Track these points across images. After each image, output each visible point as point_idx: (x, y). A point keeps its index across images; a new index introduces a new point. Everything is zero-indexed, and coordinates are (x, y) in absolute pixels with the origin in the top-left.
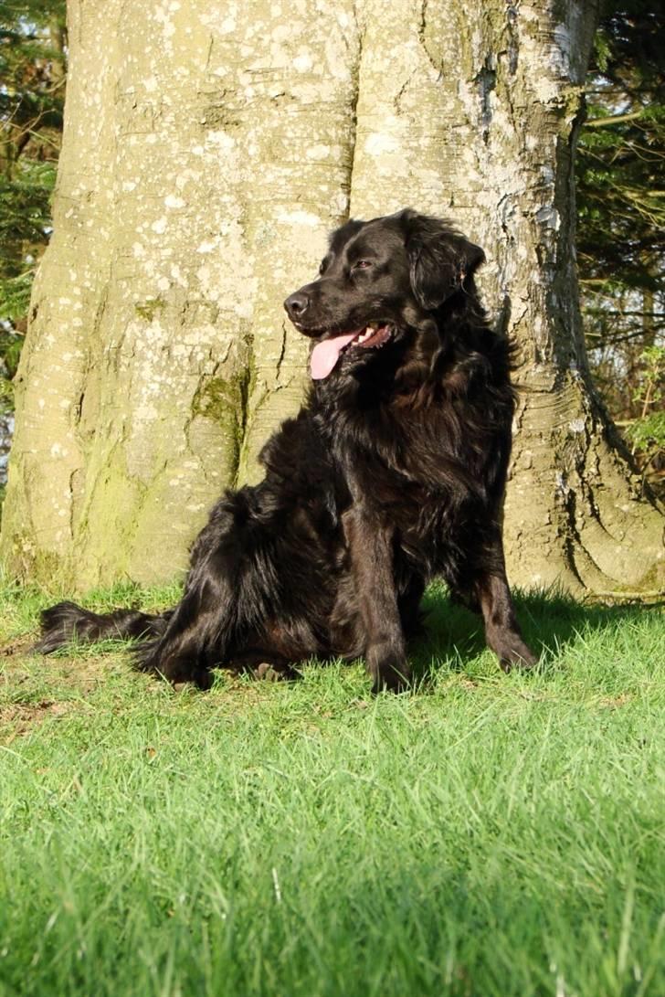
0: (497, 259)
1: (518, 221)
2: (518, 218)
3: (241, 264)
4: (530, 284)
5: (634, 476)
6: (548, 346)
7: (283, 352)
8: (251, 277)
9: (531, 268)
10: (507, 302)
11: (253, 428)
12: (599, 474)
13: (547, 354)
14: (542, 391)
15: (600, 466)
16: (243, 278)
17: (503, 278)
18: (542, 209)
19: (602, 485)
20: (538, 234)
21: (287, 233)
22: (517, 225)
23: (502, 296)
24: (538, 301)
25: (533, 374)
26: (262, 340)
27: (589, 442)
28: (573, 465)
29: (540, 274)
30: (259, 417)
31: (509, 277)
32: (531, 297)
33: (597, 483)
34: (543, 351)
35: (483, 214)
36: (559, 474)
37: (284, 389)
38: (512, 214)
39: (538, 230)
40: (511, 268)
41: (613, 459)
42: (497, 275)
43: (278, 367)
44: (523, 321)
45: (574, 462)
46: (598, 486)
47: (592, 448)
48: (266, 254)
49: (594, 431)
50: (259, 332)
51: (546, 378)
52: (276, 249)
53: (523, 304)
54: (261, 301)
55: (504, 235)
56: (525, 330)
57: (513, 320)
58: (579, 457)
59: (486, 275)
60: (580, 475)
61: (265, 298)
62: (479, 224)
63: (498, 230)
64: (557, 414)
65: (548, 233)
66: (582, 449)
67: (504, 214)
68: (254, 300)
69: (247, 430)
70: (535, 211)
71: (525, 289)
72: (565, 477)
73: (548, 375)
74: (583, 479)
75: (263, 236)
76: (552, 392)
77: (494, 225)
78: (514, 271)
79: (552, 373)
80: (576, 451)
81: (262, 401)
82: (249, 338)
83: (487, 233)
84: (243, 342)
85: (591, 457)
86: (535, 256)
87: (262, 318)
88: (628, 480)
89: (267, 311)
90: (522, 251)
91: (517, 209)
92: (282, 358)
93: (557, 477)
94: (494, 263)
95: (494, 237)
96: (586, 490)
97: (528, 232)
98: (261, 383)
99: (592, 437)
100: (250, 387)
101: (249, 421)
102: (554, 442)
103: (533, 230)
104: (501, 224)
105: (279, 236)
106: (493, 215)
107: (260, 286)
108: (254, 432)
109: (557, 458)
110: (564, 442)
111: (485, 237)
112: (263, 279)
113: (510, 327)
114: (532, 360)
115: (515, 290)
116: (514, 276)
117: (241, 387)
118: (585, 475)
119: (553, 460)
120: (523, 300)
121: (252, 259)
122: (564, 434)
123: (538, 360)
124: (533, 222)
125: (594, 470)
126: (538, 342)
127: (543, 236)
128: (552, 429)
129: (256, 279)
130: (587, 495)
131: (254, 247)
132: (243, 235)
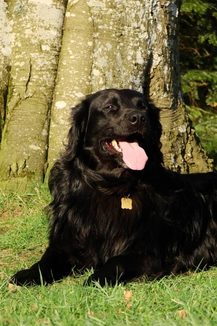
0: (148, 31)
1: (158, 10)
2: (158, 8)
3: (6, 25)
4: (163, 47)
5: (209, 160)
6: (170, 83)
7: (30, 77)
8: (11, 33)
9: (164, 37)
10: (151, 56)
11: (10, 120)
12: (192, 157)
13: (169, 87)
14: (166, 108)
15: (193, 153)
16: (7, 33)
17: (150, 42)
18: (170, 4)
19: (194, 163)
20: (168, 19)
21: (34, 8)
22: (158, 13)
23: (149, 52)
24: (166, 56)
25: (161, 98)
26: (17, 69)
27: (188, 138)
28: (180, 152)
29: (168, 41)
30: (15, 114)
31: (153, 42)
32: (163, 54)
33: (191, 162)
34: (167, 85)
35: (142, 5)
36: (173, 155)
37: (30, 98)
38: (156, 5)
39: (168, 16)
40: (154, 36)
41: (199, 149)
42: (147, 40)
43: (27, 85)
44: (158, 67)
45: (180, 149)
46: (192, 164)
47: (189, 142)
48: (21, 19)
49: (190, 133)
50: (16, 64)
51: (168, 101)
52: (27, 17)
53: (159, 58)
54: (17, 46)
55: (151, 17)
56: (159, 72)
57: (153, 66)
58: (182, 147)
59: (142, 40)
60: (183, 157)
61: (20, 45)
62: (139, 10)
63: (149, 14)
64: (173, 122)
65: (173, 18)
66: (184, 143)
67: (152, 5)
68: (12, 46)
69: (7, 121)
70: (167, 5)
71: (160, 50)
72: (176, 158)
73: (169, 99)
74: (184, 159)
75: (19, 9)
76: (170, 109)
77: (147, 12)
78: (155, 38)
79: (171, 98)
80: (181, 144)
81: (17, 104)
82: (9, 68)
83: (143, 15)
84: (6, 70)
85: (189, 148)
86: (166, 31)
87: (17, 57)
88: (207, 161)
89: (21, 53)
90: (160, 27)
91: (158, 3)
92: (29, 81)
93: (172, 158)
94: (146, 33)
95: (146, 18)
96: (186, 166)
97: (163, 16)
98: (16, 94)
99: (189, 136)
100: (9, 96)
101: (8, 116)
102: (171, 137)
103: (165, 16)
104: (150, 11)
105: (29, 10)
106: (147, 5)
107: (16, 39)
108: (11, 122)
109: (173, 147)
110: (176, 138)
111: (143, 17)
112: (18, 34)
113: (152, 70)
114: (162, 90)
115: (155, 49)
116: (155, 41)
117: (4, 96)
118: (185, 158)
119: (170, 147)
120: (159, 55)
121: (12, 22)
122: (176, 134)
123: (165, 90)
124: (166, 11)
125: (189, 155)
126: (166, 80)
127: (170, 20)
128: (170, 130)
129: (14, 34)
130: (186, 169)
131: (13, 16)
132: (7, 8)
